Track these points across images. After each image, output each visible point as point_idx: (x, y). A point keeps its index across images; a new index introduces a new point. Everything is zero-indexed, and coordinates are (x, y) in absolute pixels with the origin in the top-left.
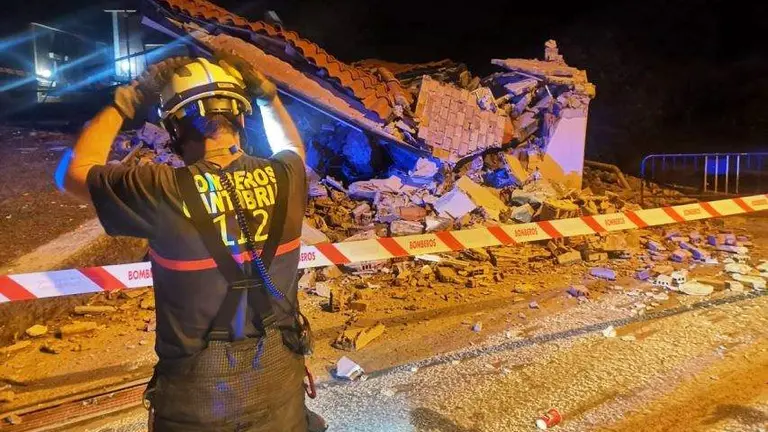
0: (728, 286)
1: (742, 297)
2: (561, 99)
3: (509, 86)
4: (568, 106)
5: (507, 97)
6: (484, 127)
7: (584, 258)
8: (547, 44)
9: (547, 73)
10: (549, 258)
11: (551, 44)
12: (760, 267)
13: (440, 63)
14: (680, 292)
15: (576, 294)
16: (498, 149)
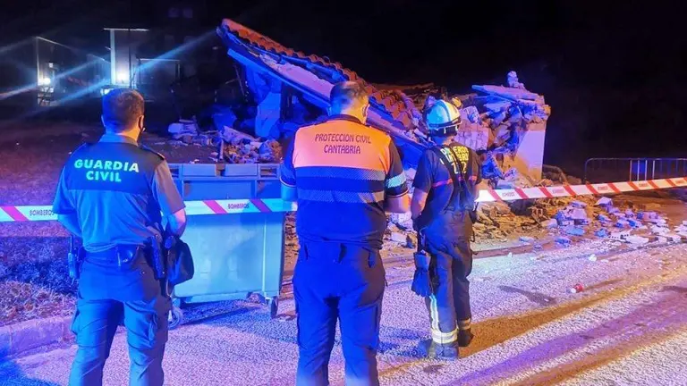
0: (657, 239)
1: (666, 245)
2: (527, 116)
3: (488, 106)
4: (533, 122)
5: (487, 113)
6: (474, 134)
7: (559, 223)
8: (509, 74)
9: (518, 97)
10: (534, 224)
11: (513, 74)
12: (676, 230)
13: (426, 86)
14: (627, 242)
15: (563, 242)
16: (484, 151)
